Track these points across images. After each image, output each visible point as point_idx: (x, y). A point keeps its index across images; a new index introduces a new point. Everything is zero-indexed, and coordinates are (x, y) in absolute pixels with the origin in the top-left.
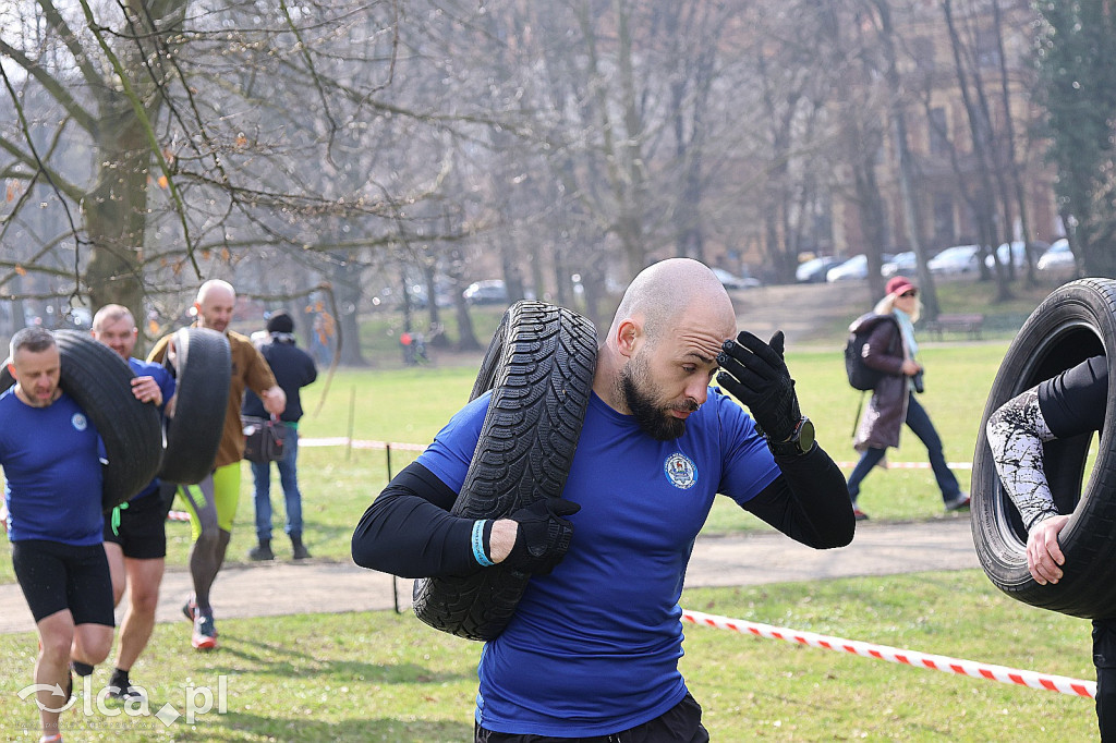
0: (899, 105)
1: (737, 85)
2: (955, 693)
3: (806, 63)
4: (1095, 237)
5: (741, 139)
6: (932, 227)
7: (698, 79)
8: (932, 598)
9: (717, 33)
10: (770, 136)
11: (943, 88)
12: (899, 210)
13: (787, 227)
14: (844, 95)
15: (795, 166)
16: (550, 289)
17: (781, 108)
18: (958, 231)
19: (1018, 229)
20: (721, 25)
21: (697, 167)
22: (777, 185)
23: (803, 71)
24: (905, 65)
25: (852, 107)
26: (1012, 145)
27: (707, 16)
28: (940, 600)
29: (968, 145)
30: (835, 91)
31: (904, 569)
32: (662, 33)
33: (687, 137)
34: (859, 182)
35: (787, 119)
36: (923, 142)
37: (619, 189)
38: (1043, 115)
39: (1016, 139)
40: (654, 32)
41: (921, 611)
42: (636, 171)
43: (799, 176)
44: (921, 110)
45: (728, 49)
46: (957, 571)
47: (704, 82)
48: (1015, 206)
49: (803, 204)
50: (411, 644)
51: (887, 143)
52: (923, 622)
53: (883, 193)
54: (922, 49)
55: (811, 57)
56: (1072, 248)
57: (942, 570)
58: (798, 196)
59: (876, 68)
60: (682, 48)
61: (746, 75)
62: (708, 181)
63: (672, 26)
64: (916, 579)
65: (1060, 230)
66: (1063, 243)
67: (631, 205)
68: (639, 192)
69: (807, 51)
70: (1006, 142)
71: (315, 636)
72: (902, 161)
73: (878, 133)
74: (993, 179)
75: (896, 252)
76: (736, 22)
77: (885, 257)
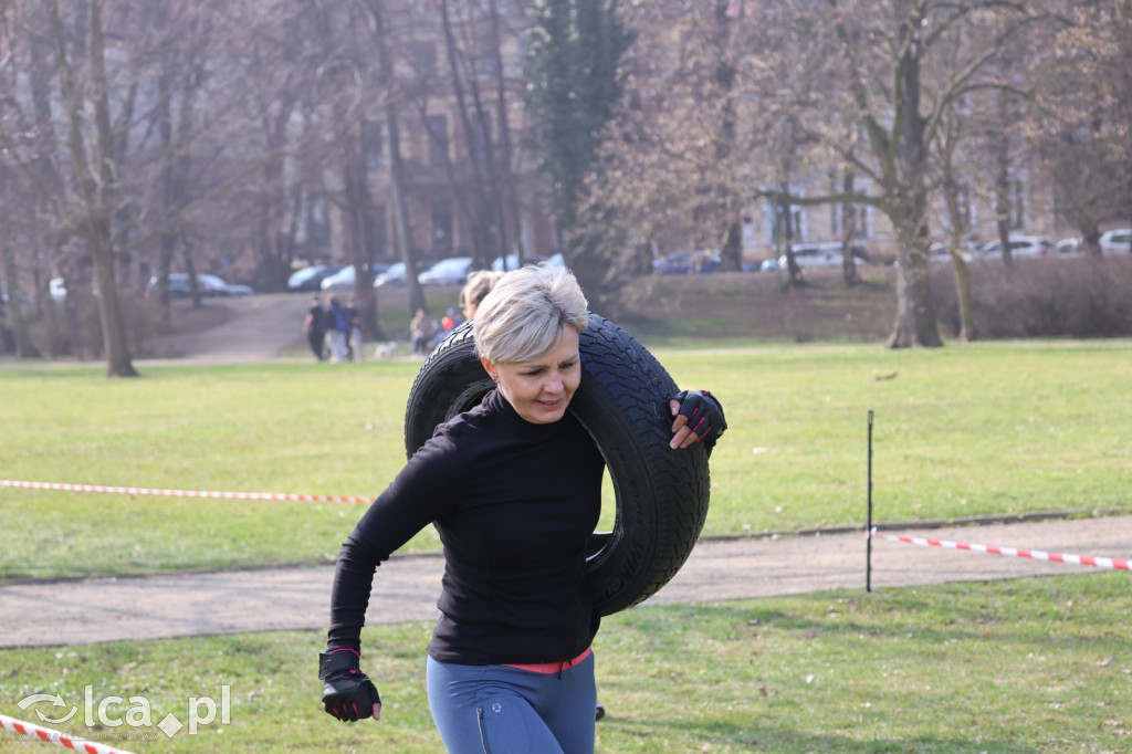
6: (428, 237)
10: (263, 139)
11: (442, 95)
13: (279, 235)
15: (290, 169)
17: (275, 107)
18: (456, 242)
22: (272, 188)
24: (403, 70)
35: (282, 120)
36: (423, 150)
37: (89, 188)
39: (512, 149)
42: (106, 169)
43: (294, 179)
44: (417, 117)
47: (194, 80)
49: (296, 211)
51: (385, 150)
53: (376, 200)
54: (421, 54)
65: (554, 243)
67: (100, 205)
68: (110, 192)
70: (502, 151)
72: (393, 168)
75: (391, 263)
77: (377, 266)
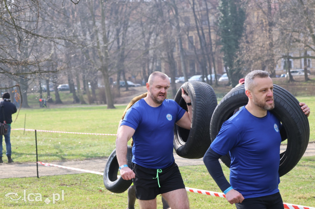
0: (180, 35)
1: (135, 29)
2: (196, 200)
3: (154, 23)
4: (234, 73)
5: (136, 45)
6: (189, 69)
7: (124, 28)
8: (189, 173)
9: (129, 15)
10: (144, 44)
11: (192, 31)
12: (180, 64)
13: (149, 69)
14: (164, 32)
15: (151, 52)
16: (82, 86)
17: (147, 36)
18: (196, 71)
19: (213, 71)
20: (130, 12)
21: (123, 52)
22: (146, 57)
23: (153, 26)
24: (182, 24)
25: (167, 36)
26: (211, 47)
27: (126, 10)
28: (191, 174)
29: (199, 47)
30: (162, 31)
31: (181, 165)
32: (114, 15)
33: (120, 44)
34: (169, 57)
35: (149, 39)
36: (187, 46)
37: (101, 58)
38: (220, 38)
39: (212, 45)
40: (111, 14)
41: (186, 177)
42: (106, 53)
43: (152, 55)
44: (186, 37)
45: (132, 19)
46: (196, 166)
47: (125, 29)
48: (212, 64)
49: (153, 63)
50: (42, 186)
51: (177, 46)
52: (186, 180)
53: (176, 60)
54: (187, 20)
55: (156, 22)
56: (228, 76)
57: (191, 166)
58: (152, 61)
59: (174, 25)
60: (119, 19)
61: (137, 27)
62: (126, 56)
63: (117, 12)
64: (184, 168)
65: (225, 71)
66: (226, 74)
67: (105, 63)
68: (107, 59)
69: (154, 20)
70: (210, 46)
71: (14, 184)
72: (181, 51)
73: (174, 43)
74: (206, 56)
75: (179, 77)
76: (134, 12)
77: (176, 78)
